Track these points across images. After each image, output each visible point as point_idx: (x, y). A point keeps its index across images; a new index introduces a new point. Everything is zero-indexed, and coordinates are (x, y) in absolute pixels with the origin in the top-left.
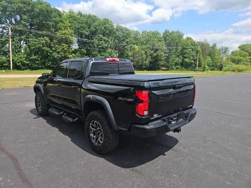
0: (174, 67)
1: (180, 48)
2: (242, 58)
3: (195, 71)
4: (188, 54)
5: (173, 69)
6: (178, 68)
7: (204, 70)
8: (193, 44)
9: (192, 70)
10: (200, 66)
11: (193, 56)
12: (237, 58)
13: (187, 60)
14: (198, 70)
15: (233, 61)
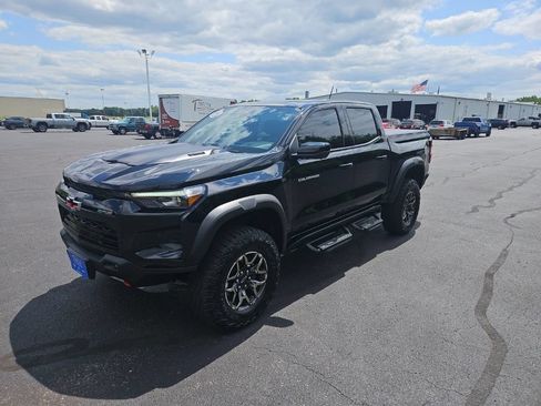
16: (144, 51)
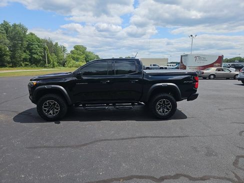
0: (22, 62)
1: (26, 44)
2: (78, 56)
3: (45, 67)
4: (35, 49)
5: (21, 65)
6: (27, 65)
7: (54, 67)
8: (38, 40)
9: (42, 67)
10: (49, 62)
11: (41, 52)
12: (76, 56)
13: (35, 56)
14: (49, 67)
15: (74, 59)
16: (192, 36)
